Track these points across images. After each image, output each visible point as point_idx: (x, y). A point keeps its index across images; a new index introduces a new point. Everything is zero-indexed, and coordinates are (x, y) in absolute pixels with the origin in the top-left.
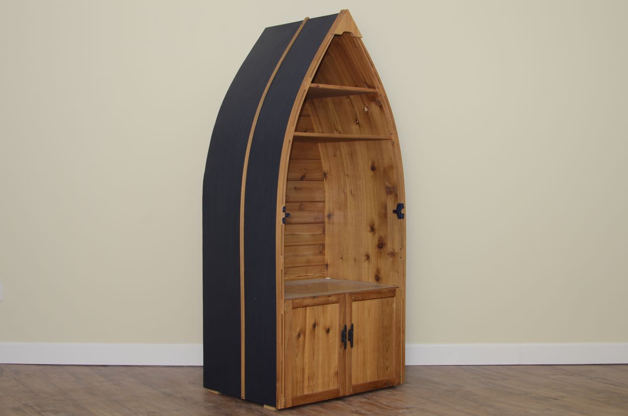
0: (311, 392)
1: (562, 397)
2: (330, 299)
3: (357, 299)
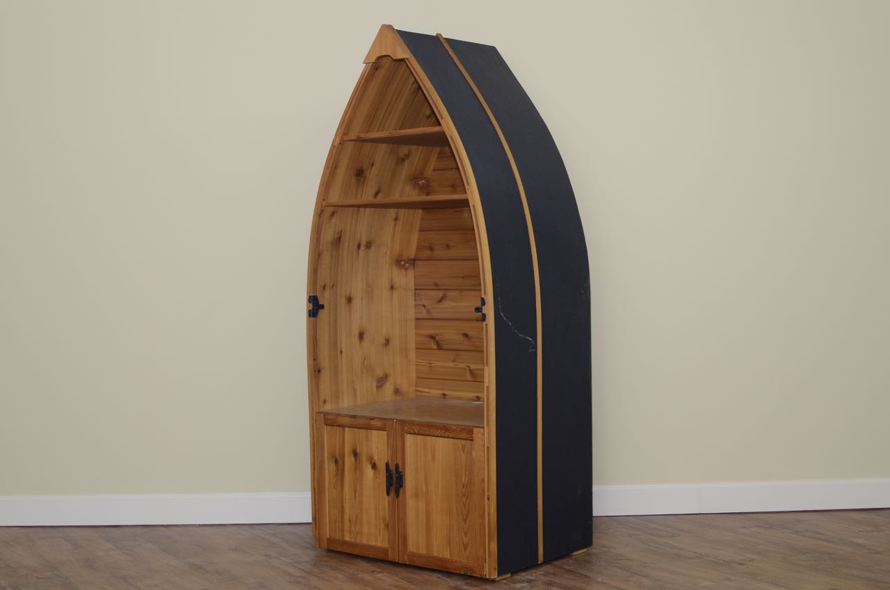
0: (353, 540)
1: (750, 561)
2: (374, 423)
3: (412, 432)
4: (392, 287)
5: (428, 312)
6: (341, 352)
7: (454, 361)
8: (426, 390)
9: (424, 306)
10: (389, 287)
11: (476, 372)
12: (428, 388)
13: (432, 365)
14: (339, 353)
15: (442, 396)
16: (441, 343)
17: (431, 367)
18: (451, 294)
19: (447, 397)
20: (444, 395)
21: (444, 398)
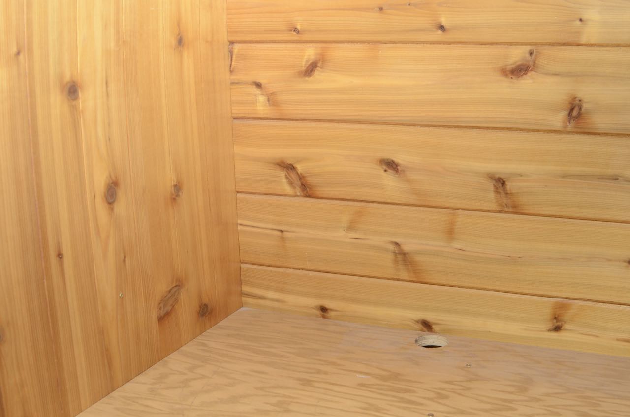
4: (180, 42)
5: (272, 100)
6: (60, 256)
7: (351, 227)
8: (270, 294)
9: (258, 85)
10: (174, 42)
11: (418, 258)
12: (277, 290)
13: (286, 234)
14: (53, 260)
15: (319, 312)
16: (312, 181)
17: (283, 239)
18: (340, 52)
19: (332, 314)
20: (324, 309)
21: (324, 317)
